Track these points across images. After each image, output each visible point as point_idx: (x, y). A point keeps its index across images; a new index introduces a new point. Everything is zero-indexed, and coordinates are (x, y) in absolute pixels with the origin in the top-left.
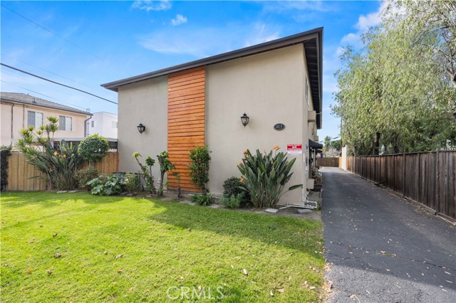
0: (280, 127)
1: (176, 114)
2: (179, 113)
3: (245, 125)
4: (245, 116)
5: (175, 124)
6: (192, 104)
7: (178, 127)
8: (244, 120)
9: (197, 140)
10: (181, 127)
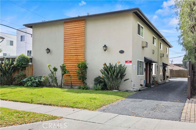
0: (122, 52)
1: (68, 43)
2: (70, 43)
3: (105, 50)
4: (105, 46)
5: (68, 49)
6: (77, 38)
7: (70, 51)
8: (105, 48)
9: (80, 58)
10: (72, 51)
